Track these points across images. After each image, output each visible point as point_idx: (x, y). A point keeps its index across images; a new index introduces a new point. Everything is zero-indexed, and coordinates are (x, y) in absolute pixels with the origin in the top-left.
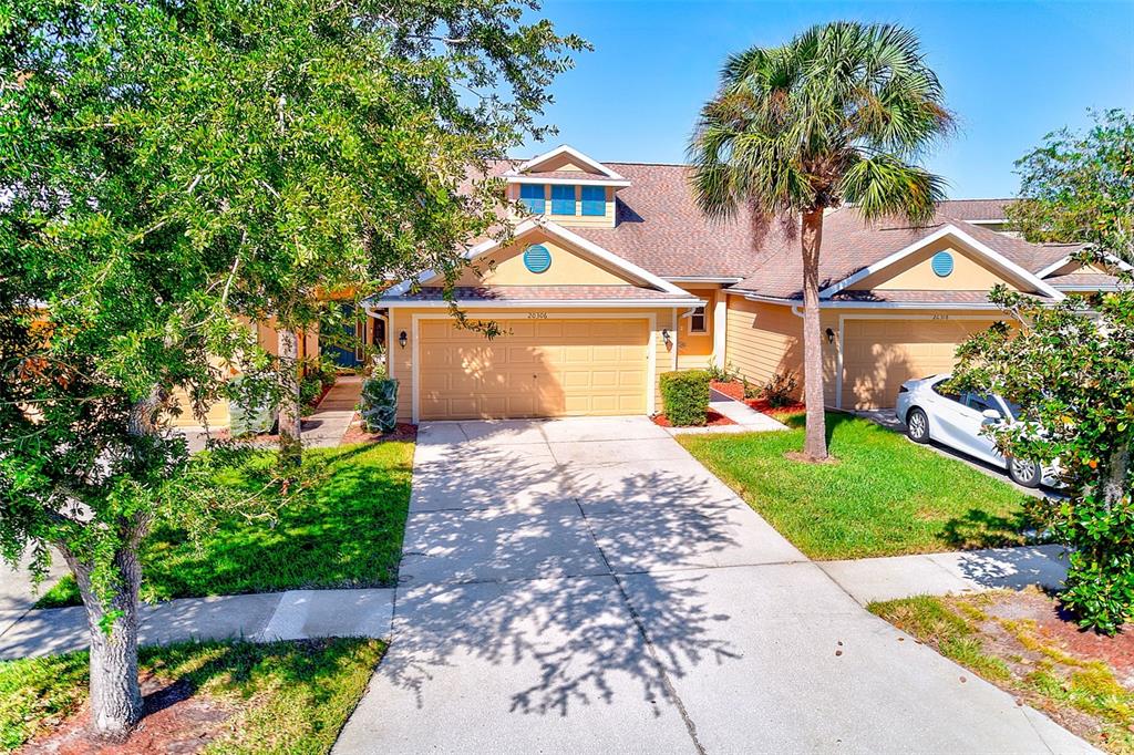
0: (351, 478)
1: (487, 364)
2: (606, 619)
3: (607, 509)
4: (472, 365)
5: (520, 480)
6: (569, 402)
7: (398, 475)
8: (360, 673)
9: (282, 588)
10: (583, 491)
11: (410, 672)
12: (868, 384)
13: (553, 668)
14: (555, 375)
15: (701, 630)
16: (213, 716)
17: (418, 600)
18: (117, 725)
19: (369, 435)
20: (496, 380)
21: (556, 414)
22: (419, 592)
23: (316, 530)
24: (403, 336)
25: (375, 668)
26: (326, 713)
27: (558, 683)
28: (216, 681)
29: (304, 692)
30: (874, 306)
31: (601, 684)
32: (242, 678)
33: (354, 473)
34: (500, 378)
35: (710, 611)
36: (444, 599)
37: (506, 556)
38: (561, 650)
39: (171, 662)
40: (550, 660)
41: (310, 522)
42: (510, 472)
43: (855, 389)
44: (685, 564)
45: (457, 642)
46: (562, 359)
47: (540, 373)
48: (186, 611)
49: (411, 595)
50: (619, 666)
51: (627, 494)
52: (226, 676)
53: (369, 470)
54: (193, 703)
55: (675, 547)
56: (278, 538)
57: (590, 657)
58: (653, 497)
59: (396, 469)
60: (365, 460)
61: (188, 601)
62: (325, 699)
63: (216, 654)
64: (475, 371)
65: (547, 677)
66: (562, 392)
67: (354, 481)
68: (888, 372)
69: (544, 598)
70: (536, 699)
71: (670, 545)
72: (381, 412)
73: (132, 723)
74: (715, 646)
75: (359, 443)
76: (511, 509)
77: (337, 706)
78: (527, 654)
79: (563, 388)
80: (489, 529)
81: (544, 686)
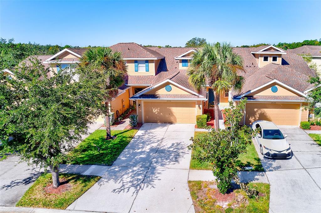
0: (119, 139)
1: (158, 111)
2: (140, 177)
3: (163, 151)
4: (155, 111)
5: (151, 142)
6: (177, 120)
7: (128, 139)
8: (93, 182)
9: (92, 164)
10: (161, 146)
11: (102, 183)
12: (253, 118)
13: (124, 185)
14: (174, 114)
15: (153, 181)
16: (70, 187)
17: (113, 169)
18: (56, 186)
19: (131, 127)
20: (160, 114)
21: (174, 122)
22: (114, 168)
23: (105, 152)
24: (140, 105)
25: (97, 182)
26: (85, 189)
27: (123, 188)
28: (72, 181)
29: (83, 184)
30: (252, 100)
31: (128, 189)
32: (76, 181)
33: (120, 138)
34: (161, 114)
35: (159, 178)
36: (117, 169)
37: (134, 161)
38: (127, 182)
39: (68, 177)
40: (124, 184)
41: (105, 150)
42: (151, 140)
43: (250, 119)
44: (165, 167)
45: (112, 178)
46: (175, 110)
47: (171, 113)
48: (76, 167)
49: (112, 168)
50: (134, 187)
51: (170, 147)
52: (74, 180)
53: (124, 137)
54: (68, 184)
55: (166, 163)
56: (98, 153)
57: (131, 184)
58: (174, 149)
59: (129, 137)
60: (124, 135)
61: (77, 165)
62: (86, 186)
63: (75, 176)
64: (156, 112)
65: (121, 187)
66: (176, 118)
67: (119, 140)
68: (259, 115)
69: (133, 171)
70: (117, 190)
71: (166, 162)
72: (133, 122)
73: (58, 186)
74: (152, 185)
75: (128, 129)
76: (144, 150)
77: (87, 188)
78: (122, 182)
79: (176, 117)
80: (136, 154)
81: (120, 189)
